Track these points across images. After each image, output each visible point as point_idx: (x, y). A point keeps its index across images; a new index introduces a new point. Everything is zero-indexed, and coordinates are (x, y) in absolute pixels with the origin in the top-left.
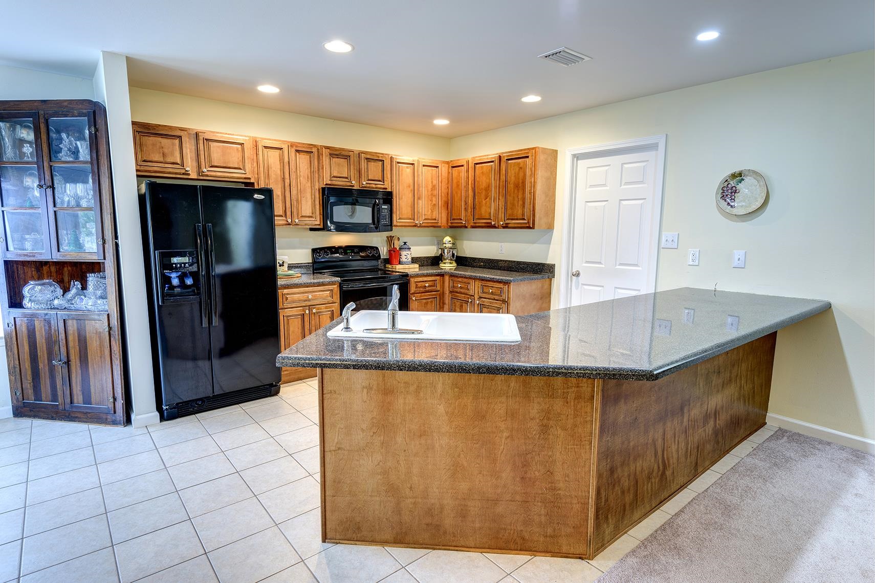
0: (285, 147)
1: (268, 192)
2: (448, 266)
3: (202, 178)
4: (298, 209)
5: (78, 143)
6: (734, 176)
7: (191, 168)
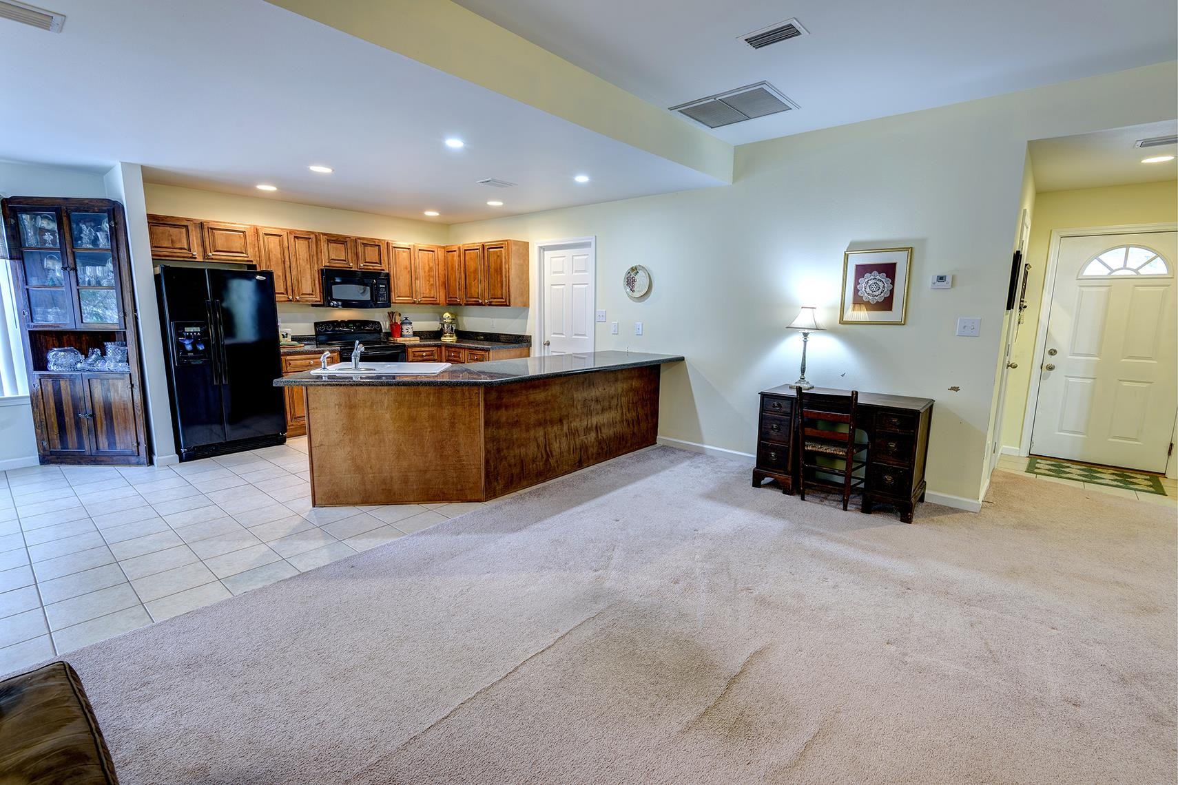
0: (284, 234)
1: (269, 275)
2: (448, 339)
3: (207, 261)
4: (298, 288)
5: (98, 233)
6: (632, 269)
7: (197, 251)
